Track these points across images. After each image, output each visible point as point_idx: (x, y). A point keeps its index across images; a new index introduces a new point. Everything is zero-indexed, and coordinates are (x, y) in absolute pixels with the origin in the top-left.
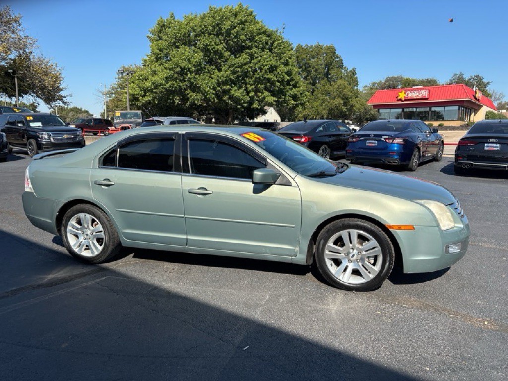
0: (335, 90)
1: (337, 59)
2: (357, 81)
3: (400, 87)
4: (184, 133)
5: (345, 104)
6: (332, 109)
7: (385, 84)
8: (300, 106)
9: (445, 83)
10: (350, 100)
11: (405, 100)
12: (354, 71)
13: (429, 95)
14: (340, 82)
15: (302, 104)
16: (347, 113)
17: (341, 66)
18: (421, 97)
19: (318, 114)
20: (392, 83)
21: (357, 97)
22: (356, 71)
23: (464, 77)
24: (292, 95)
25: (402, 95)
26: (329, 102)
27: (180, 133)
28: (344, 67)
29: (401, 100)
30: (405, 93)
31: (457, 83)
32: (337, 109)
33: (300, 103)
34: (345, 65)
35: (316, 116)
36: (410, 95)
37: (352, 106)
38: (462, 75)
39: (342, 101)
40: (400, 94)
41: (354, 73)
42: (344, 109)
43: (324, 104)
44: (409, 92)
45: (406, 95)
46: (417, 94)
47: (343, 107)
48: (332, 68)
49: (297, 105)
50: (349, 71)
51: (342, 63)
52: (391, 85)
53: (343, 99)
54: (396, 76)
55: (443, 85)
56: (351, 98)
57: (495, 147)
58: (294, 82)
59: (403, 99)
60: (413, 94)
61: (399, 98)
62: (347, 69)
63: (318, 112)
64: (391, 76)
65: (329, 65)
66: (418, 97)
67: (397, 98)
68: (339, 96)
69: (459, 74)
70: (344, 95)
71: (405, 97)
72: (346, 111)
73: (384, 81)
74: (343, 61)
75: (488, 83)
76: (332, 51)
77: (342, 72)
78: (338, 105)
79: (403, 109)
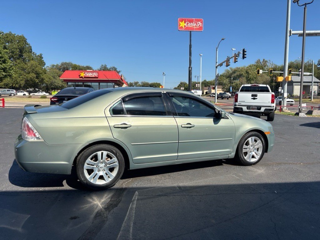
0: (29, 67)
1: (27, 46)
2: (44, 63)
3: (71, 69)
5: (37, 78)
6: (28, 81)
7: (61, 66)
8: (8, 77)
10: (41, 75)
11: (85, 78)
12: (41, 56)
13: (98, 75)
14: (32, 62)
15: (10, 76)
16: (39, 84)
17: (30, 51)
18: (94, 77)
19: (17, 83)
20: (65, 66)
21: (45, 73)
22: (43, 56)
23: (107, 67)
24: (3, 68)
25: (82, 75)
26: (25, 76)
27: (163, 92)
28: (32, 52)
29: (82, 77)
30: (84, 74)
31: (104, 70)
32: (32, 80)
33: (8, 75)
34: (33, 51)
35: (15, 85)
36: (87, 75)
37: (43, 79)
38: (106, 66)
39: (35, 76)
40: (81, 74)
41: (41, 57)
42: (37, 81)
43: (21, 77)
44: (86, 73)
45: (85, 75)
46: (92, 75)
47: (36, 80)
48: (24, 52)
49: (6, 76)
50: (37, 55)
51: (31, 49)
52: (65, 68)
53: (35, 74)
54: (68, 62)
55: (96, 70)
56: (41, 74)
58: (3, 59)
59: (83, 77)
60: (89, 75)
61: (81, 76)
62: (36, 54)
64: (64, 62)
65: (21, 51)
66: (92, 77)
67: (79, 76)
68: (33, 72)
69: (104, 65)
70: (36, 72)
71: (84, 76)
72: (38, 82)
73: (60, 64)
74: (32, 48)
75: (119, 71)
76: (22, 40)
77: (32, 55)
78: (32, 78)
79: (83, 83)
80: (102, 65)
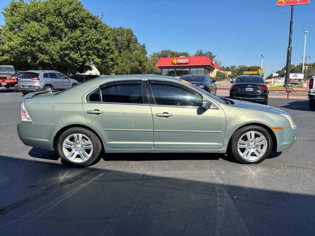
0: (134, 57)
1: (133, 37)
2: (146, 52)
3: (169, 56)
4: (146, 80)
5: (140, 65)
6: (133, 68)
7: (161, 54)
8: (115, 65)
9: (193, 55)
10: (143, 63)
11: (177, 64)
12: (144, 45)
13: (189, 61)
14: (136, 51)
15: (117, 64)
16: (142, 71)
17: (136, 42)
18: (185, 63)
19: (124, 71)
20: (165, 53)
21: (147, 61)
22: (145, 46)
23: (203, 52)
24: (111, 58)
25: (175, 61)
26: (131, 64)
27: (143, 80)
28: (138, 42)
29: (174, 64)
30: (176, 60)
31: (199, 55)
32: (136, 68)
33: (116, 64)
34: (138, 41)
35: (123, 72)
36: (179, 61)
37: (144, 67)
39: (138, 64)
40: (174, 60)
41: (144, 47)
42: (140, 68)
43: (128, 65)
44: (178, 59)
45: (177, 61)
46: (183, 61)
47: (139, 67)
48: (131, 43)
49: (113, 65)
50: (141, 45)
51: (137, 40)
52: (164, 55)
53: (139, 62)
54: (167, 50)
55: (192, 56)
56: (143, 62)
57: (251, 89)
58: (111, 50)
60: (181, 61)
61: (173, 63)
62: (140, 44)
63: (124, 69)
64: (164, 50)
65: (129, 41)
66: (183, 63)
67: (172, 62)
68: (137, 60)
69: (200, 50)
70: (139, 60)
71: (176, 62)
72: (140, 70)
73: (160, 53)
74: (137, 39)
75: (215, 56)
76: (130, 32)
77: (137, 46)
78: (136, 66)
79: (175, 69)
80: (198, 51)
